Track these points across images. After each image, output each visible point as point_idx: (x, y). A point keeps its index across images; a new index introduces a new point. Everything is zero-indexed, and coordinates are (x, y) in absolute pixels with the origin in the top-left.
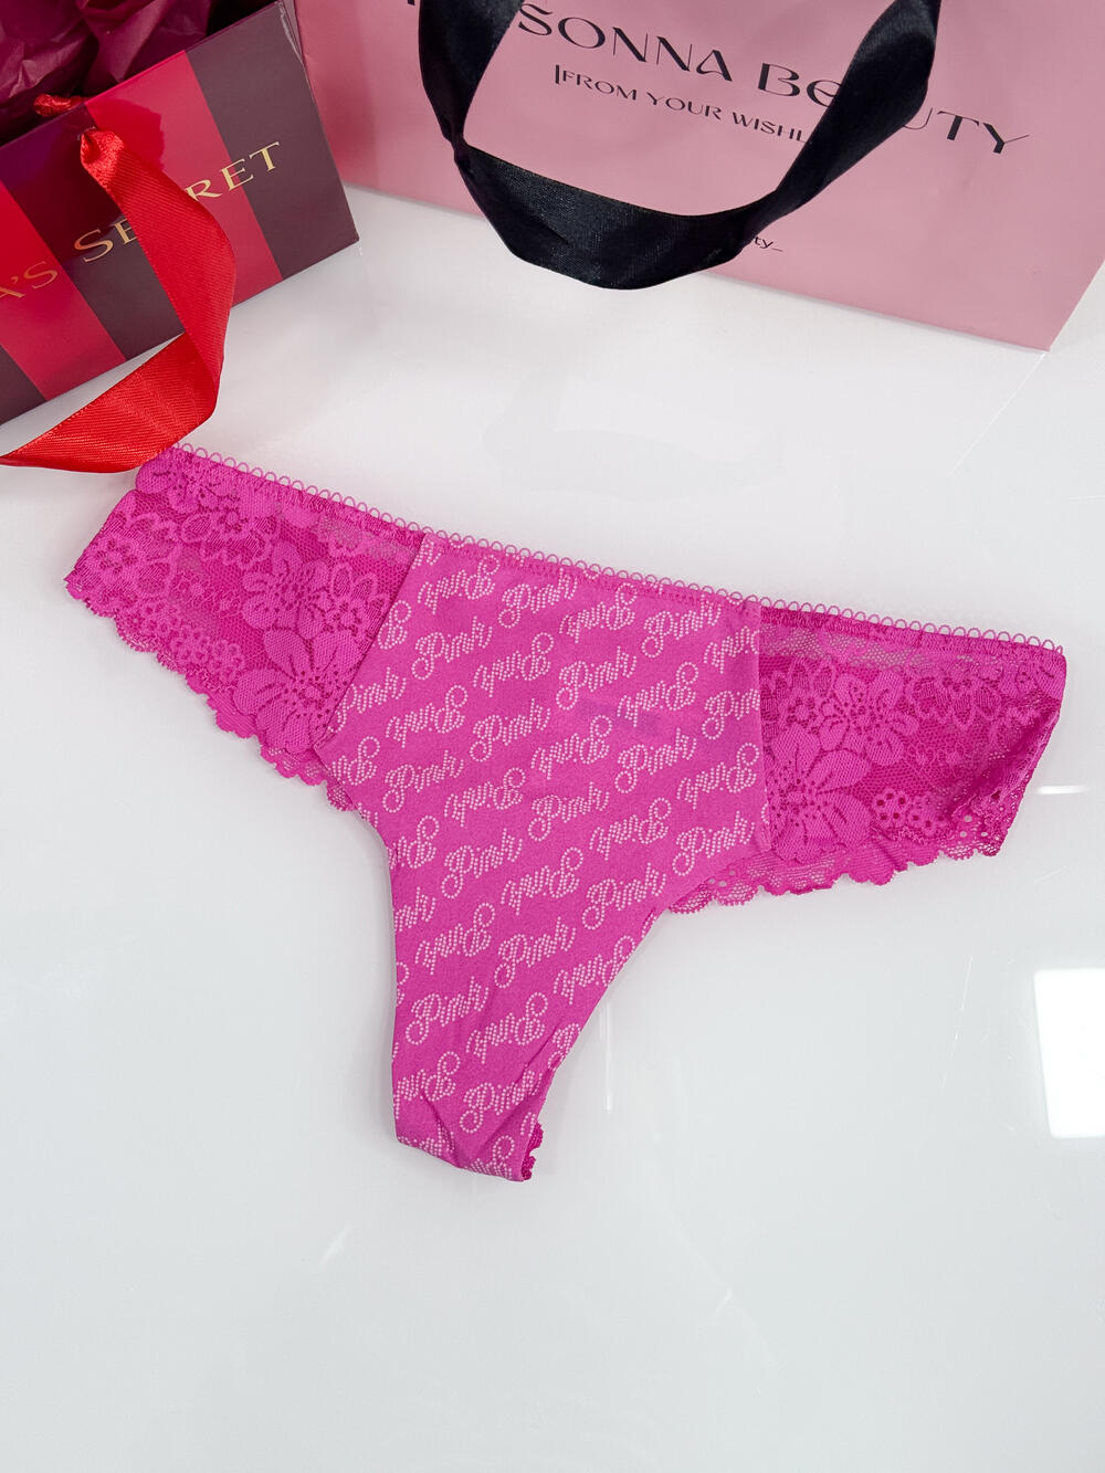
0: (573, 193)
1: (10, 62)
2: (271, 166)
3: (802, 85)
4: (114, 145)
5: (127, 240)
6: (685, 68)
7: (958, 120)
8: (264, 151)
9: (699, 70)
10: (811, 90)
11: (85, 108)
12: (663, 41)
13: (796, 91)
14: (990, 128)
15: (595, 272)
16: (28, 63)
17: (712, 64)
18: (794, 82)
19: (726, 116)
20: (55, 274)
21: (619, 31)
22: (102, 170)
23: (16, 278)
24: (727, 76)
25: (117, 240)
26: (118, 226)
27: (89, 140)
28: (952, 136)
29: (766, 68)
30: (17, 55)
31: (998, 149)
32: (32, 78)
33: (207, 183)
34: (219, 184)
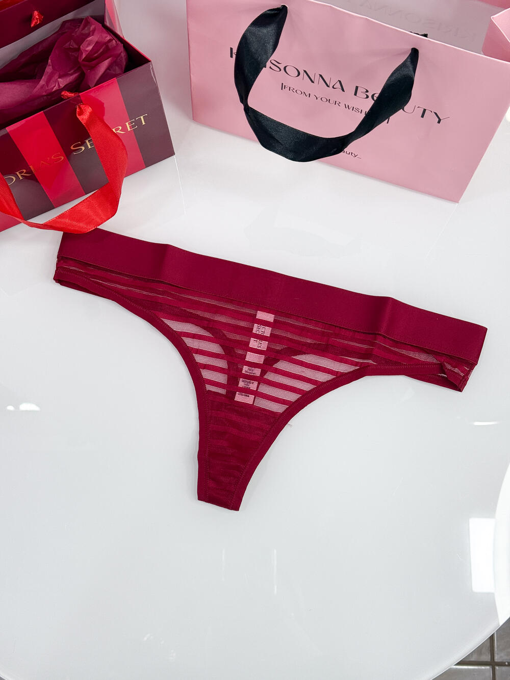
0: (285, 127)
1: (53, 79)
2: (144, 123)
3: (370, 95)
4: (89, 110)
5: (90, 147)
6: (328, 86)
7: (425, 110)
8: (142, 117)
9: (333, 87)
10: (373, 96)
11: (79, 96)
12: (321, 76)
13: (367, 97)
14: (436, 114)
15: (291, 155)
16: (60, 80)
17: (338, 85)
18: (367, 93)
19: (342, 105)
20: (63, 158)
21: (305, 71)
22: (84, 118)
23: (49, 158)
24: (343, 90)
25: (86, 147)
26: (87, 141)
27: (80, 107)
28: (423, 116)
29: (357, 88)
30: (56, 77)
31: (439, 122)
32: (61, 85)
33: (120, 128)
34: (125, 128)
